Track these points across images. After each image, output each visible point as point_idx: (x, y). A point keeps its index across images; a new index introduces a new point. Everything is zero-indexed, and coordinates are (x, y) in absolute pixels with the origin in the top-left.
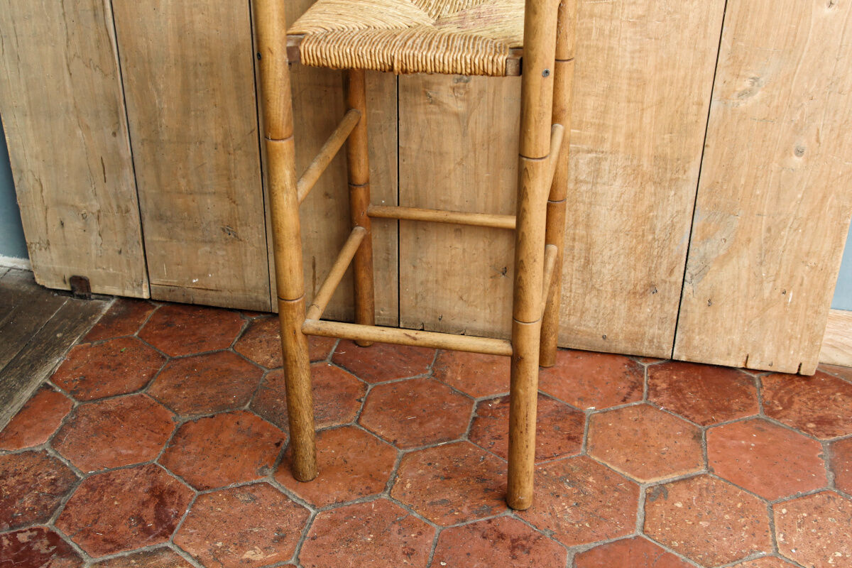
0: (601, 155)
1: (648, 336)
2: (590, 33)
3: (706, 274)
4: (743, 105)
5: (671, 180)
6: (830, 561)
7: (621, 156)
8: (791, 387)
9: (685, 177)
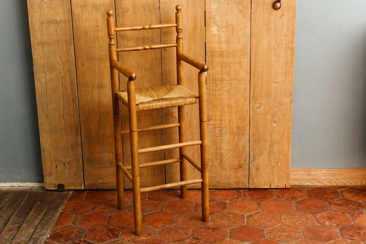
0: (222, 128)
1: (241, 182)
2: (216, 95)
3: (255, 160)
4: (259, 110)
5: (242, 133)
6: (297, 224)
7: (227, 128)
8: (284, 191)
9: (246, 132)
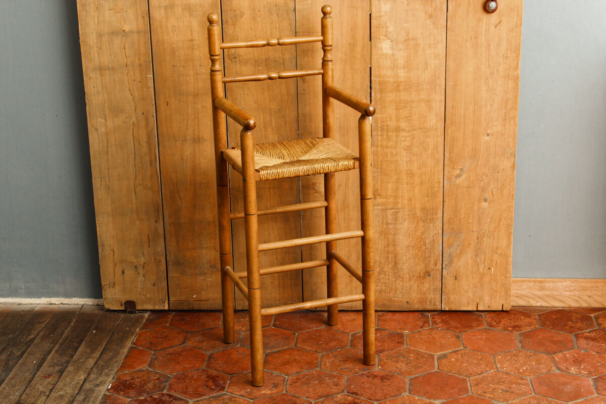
0: (397, 210)
1: (429, 299)
2: (387, 155)
3: (452, 263)
4: (458, 181)
5: (430, 219)
6: (521, 370)
7: (406, 209)
8: (500, 316)
9: (436, 217)
